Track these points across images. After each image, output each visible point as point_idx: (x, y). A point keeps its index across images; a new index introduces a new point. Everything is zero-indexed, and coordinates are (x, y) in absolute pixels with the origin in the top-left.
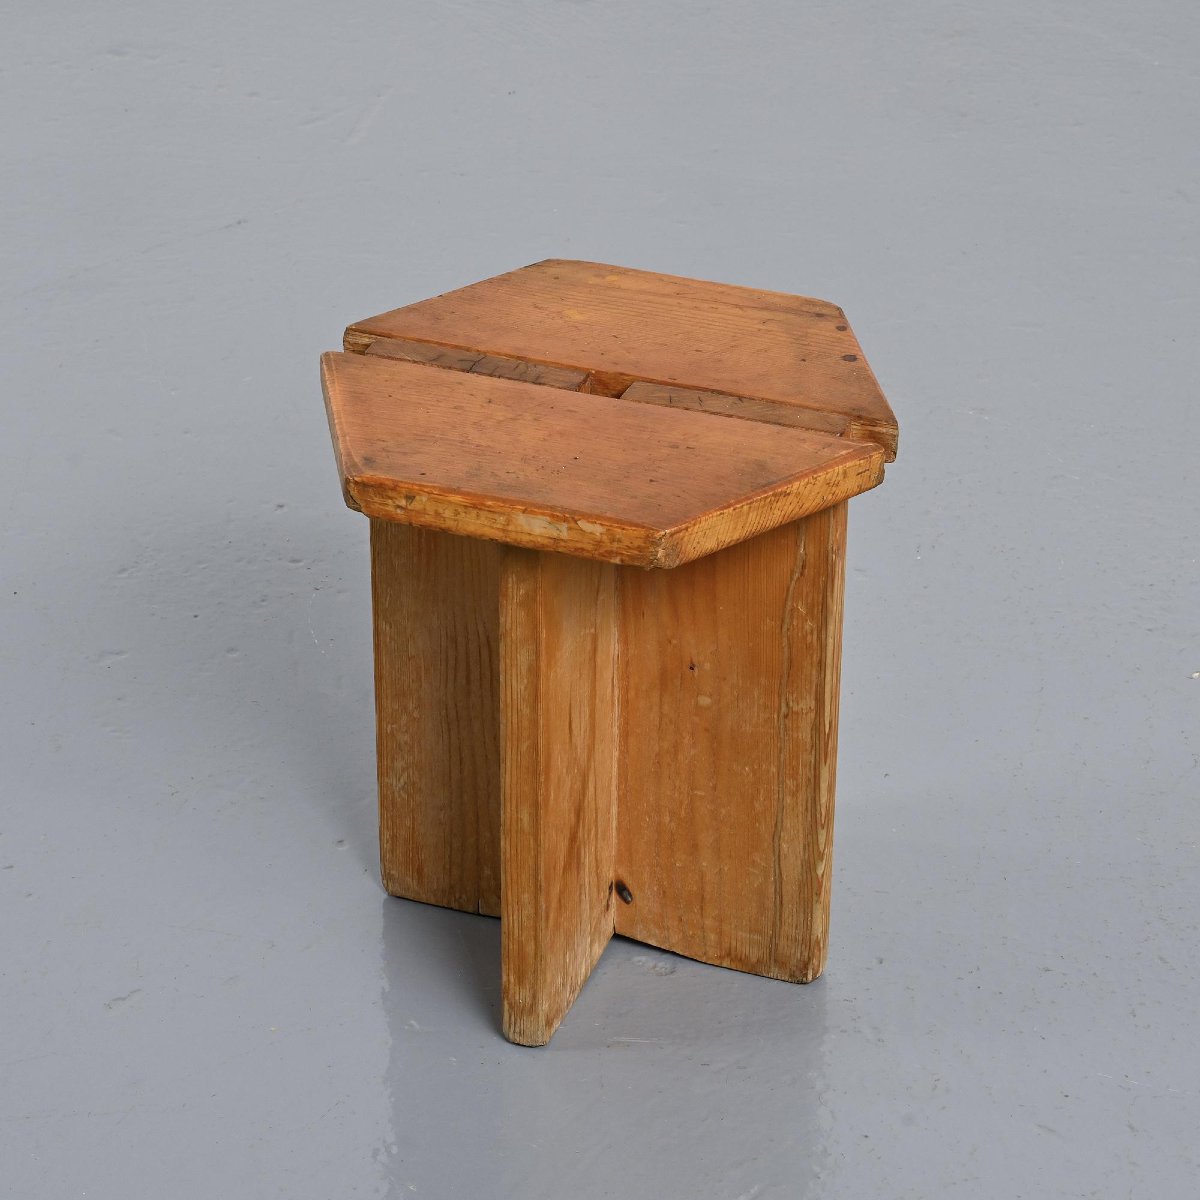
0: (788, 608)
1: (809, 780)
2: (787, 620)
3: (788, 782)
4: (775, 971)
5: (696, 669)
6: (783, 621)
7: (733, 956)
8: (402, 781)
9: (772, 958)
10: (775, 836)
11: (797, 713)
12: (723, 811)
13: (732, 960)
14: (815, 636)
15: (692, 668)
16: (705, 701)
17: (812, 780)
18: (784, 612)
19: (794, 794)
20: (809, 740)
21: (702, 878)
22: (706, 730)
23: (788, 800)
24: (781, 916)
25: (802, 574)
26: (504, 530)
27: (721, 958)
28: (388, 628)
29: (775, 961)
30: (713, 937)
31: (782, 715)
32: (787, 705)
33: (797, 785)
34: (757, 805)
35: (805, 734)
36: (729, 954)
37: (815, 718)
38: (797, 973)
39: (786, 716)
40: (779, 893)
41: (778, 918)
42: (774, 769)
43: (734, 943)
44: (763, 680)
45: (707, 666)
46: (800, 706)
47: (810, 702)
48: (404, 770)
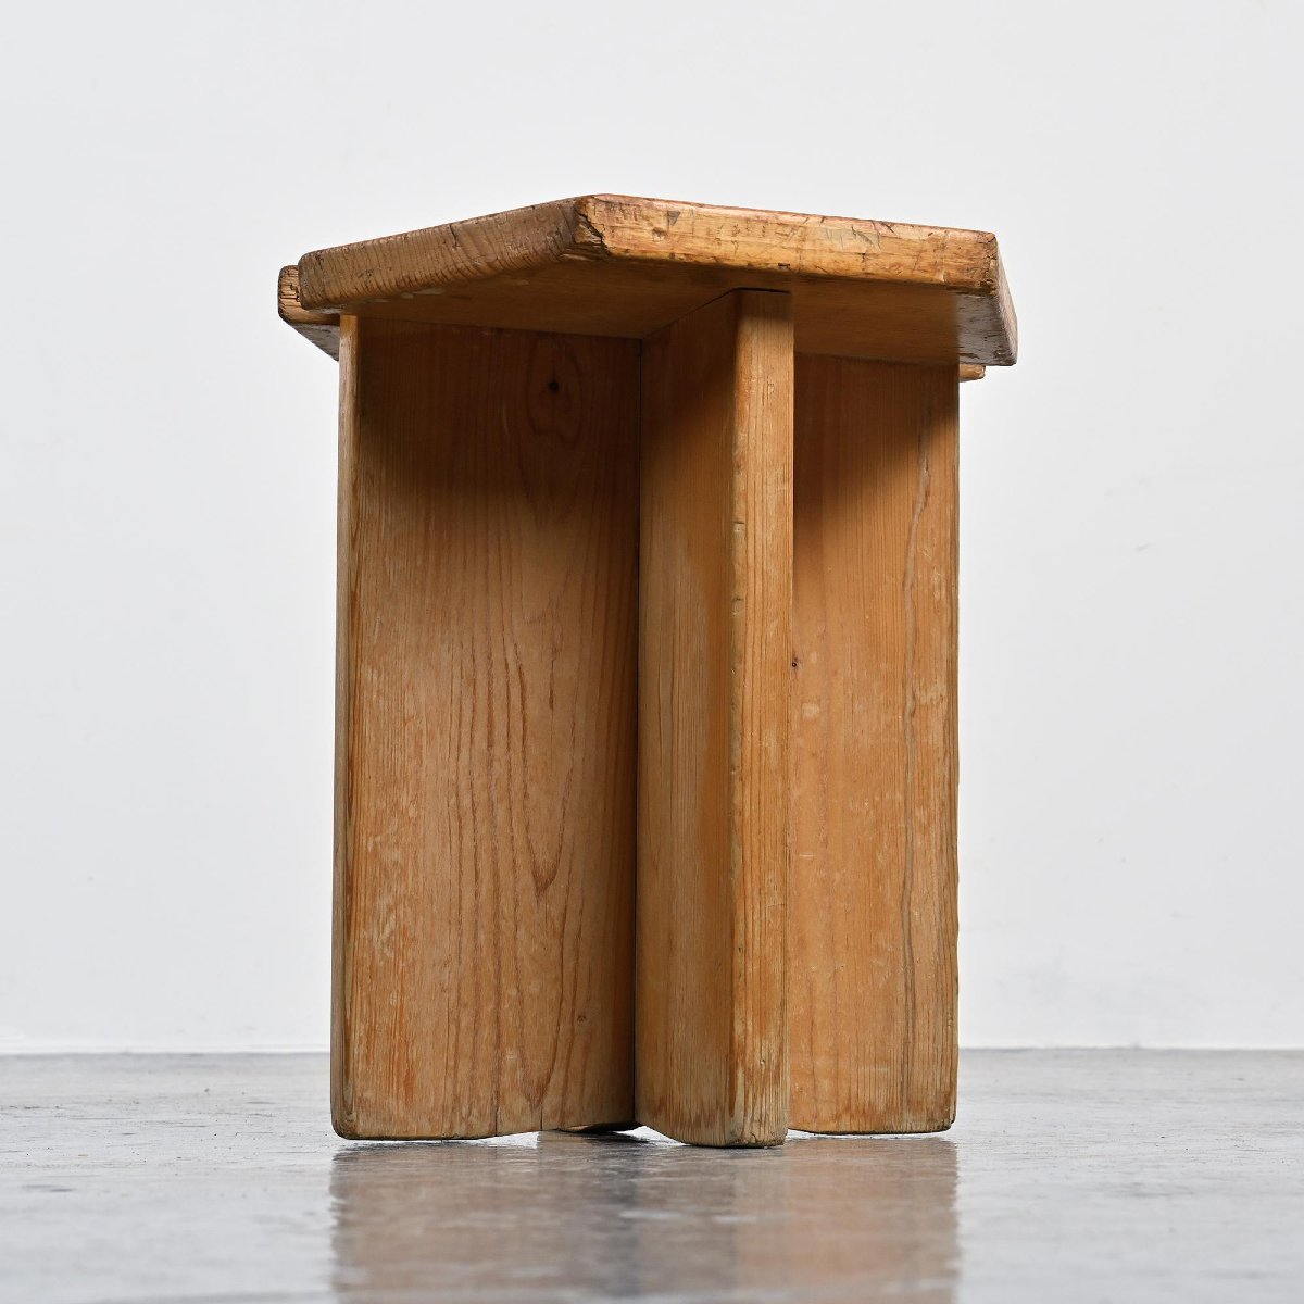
0: (911, 555)
1: (943, 805)
2: (910, 573)
3: (917, 813)
4: (908, 1120)
5: (799, 665)
6: (905, 574)
7: (854, 1108)
9: (905, 1098)
10: (904, 901)
11: (926, 706)
12: (837, 876)
13: (852, 1116)
14: (944, 593)
15: (794, 665)
16: (812, 710)
17: (947, 803)
18: (906, 562)
19: (925, 830)
20: (941, 744)
21: (811, 991)
22: (813, 755)
23: (919, 842)
24: (913, 1027)
25: (925, 505)
26: (798, 250)
27: (837, 1117)
28: (375, 678)
29: (909, 1101)
30: (826, 1085)
31: (907, 713)
32: (914, 697)
33: (929, 816)
34: (880, 857)
35: (936, 737)
36: (848, 1109)
37: (948, 711)
38: (937, 1115)
39: (913, 714)
40: (910, 989)
41: (910, 1031)
42: (899, 797)
43: (854, 1087)
44: (883, 666)
45: (814, 658)
46: (929, 695)
47: (941, 687)
48: (390, 910)
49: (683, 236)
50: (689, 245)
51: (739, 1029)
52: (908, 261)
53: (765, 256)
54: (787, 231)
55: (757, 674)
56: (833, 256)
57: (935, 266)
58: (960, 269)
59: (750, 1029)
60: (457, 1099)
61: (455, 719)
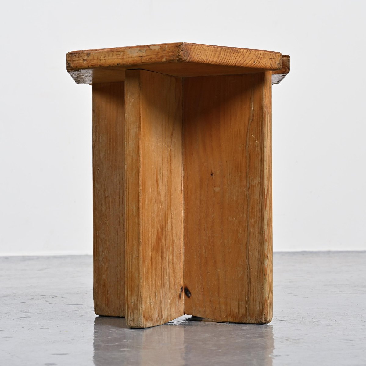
0: (248, 137)
1: (259, 218)
2: (248, 143)
3: (251, 221)
4: (249, 320)
5: (213, 175)
6: (246, 143)
7: (232, 315)
8: (102, 257)
9: (248, 312)
10: (247, 249)
11: (253, 186)
12: (226, 241)
13: (231, 317)
14: (259, 148)
15: (212, 175)
16: (217, 189)
17: (261, 218)
18: (246, 139)
19: (254, 226)
20: (258, 198)
21: (218, 277)
22: (218, 203)
23: (251, 230)
24: (250, 289)
25: (253, 120)
27: (227, 317)
28: (98, 186)
29: (249, 313)
30: (223, 307)
31: (247, 189)
32: (249, 183)
33: (255, 222)
34: (239, 235)
35: (257, 195)
36: (230, 314)
37: (261, 187)
38: (258, 318)
39: (249, 189)
40: (249, 277)
41: (249, 291)
42: (245, 216)
43: (232, 308)
44: (240, 174)
45: (218, 172)
46: (254, 182)
47: (258, 179)
48: (103, 251)
49: (91, 60)
50: (93, 63)
51: (126, 293)
52: (154, 56)
53: (113, 62)
54: (119, 53)
55: (130, 187)
56: (132, 59)
57: (162, 57)
58: (170, 56)
59: (129, 293)
60: (120, 305)
61: (118, 197)
